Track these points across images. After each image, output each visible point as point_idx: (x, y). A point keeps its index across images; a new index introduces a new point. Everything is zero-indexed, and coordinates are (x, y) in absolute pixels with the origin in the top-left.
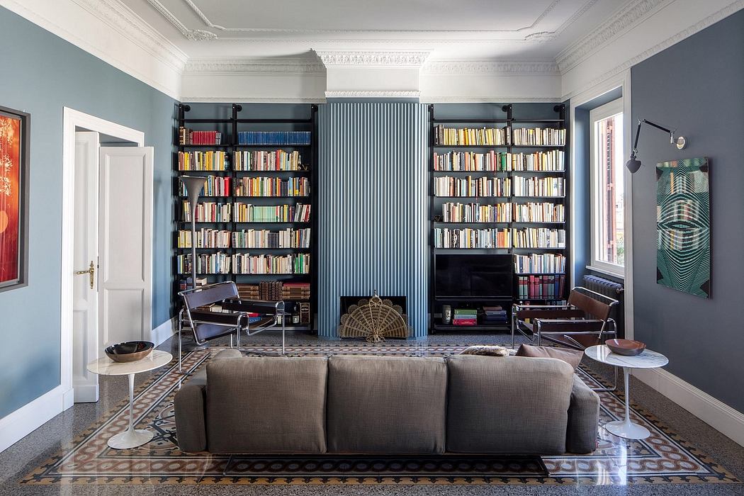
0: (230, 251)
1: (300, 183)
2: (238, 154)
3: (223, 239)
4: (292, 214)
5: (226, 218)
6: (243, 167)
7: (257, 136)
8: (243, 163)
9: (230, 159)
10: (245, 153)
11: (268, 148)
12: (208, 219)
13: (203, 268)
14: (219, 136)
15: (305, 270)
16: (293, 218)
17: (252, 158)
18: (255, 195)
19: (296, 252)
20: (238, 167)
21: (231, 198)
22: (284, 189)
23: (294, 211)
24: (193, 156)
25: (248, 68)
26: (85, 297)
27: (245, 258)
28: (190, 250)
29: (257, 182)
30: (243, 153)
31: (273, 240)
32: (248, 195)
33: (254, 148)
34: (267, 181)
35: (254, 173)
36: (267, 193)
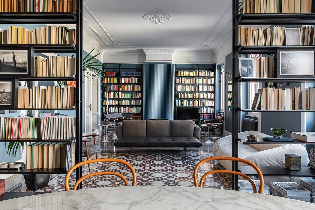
0: (118, 106)
1: (138, 87)
2: (120, 79)
3: (116, 103)
4: (136, 96)
5: (117, 97)
6: (122, 82)
7: (126, 73)
8: (122, 81)
9: (118, 80)
10: (123, 78)
11: (129, 77)
12: (112, 97)
13: (111, 111)
14: (115, 73)
15: (139, 112)
16: (136, 97)
17: (124, 80)
18: (125, 90)
19: (137, 106)
20: (120, 82)
21: (118, 91)
22: (133, 88)
23: (137, 95)
24: (108, 79)
25: (123, 53)
26: (89, 113)
27: (122, 108)
28: (106, 106)
29: (126, 86)
30: (122, 78)
31: (130, 103)
32: (123, 90)
33: (125, 77)
34: (129, 87)
35: (125, 84)
36: (129, 90)
